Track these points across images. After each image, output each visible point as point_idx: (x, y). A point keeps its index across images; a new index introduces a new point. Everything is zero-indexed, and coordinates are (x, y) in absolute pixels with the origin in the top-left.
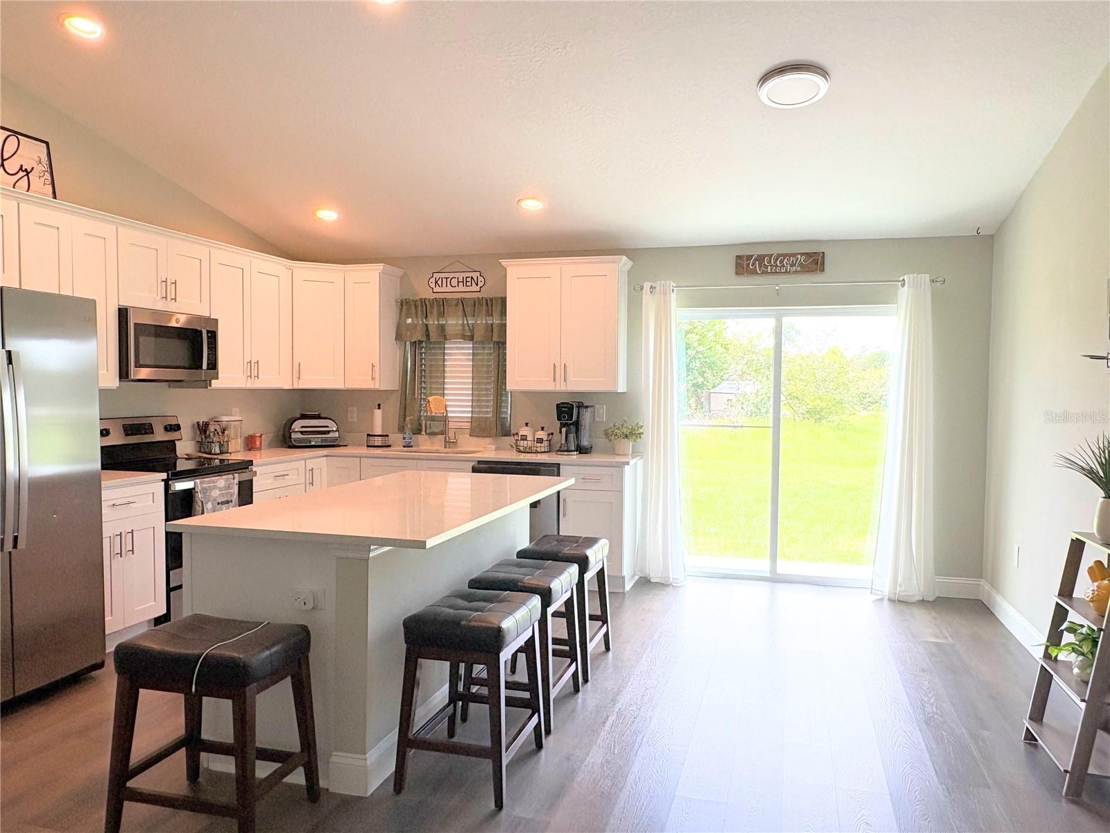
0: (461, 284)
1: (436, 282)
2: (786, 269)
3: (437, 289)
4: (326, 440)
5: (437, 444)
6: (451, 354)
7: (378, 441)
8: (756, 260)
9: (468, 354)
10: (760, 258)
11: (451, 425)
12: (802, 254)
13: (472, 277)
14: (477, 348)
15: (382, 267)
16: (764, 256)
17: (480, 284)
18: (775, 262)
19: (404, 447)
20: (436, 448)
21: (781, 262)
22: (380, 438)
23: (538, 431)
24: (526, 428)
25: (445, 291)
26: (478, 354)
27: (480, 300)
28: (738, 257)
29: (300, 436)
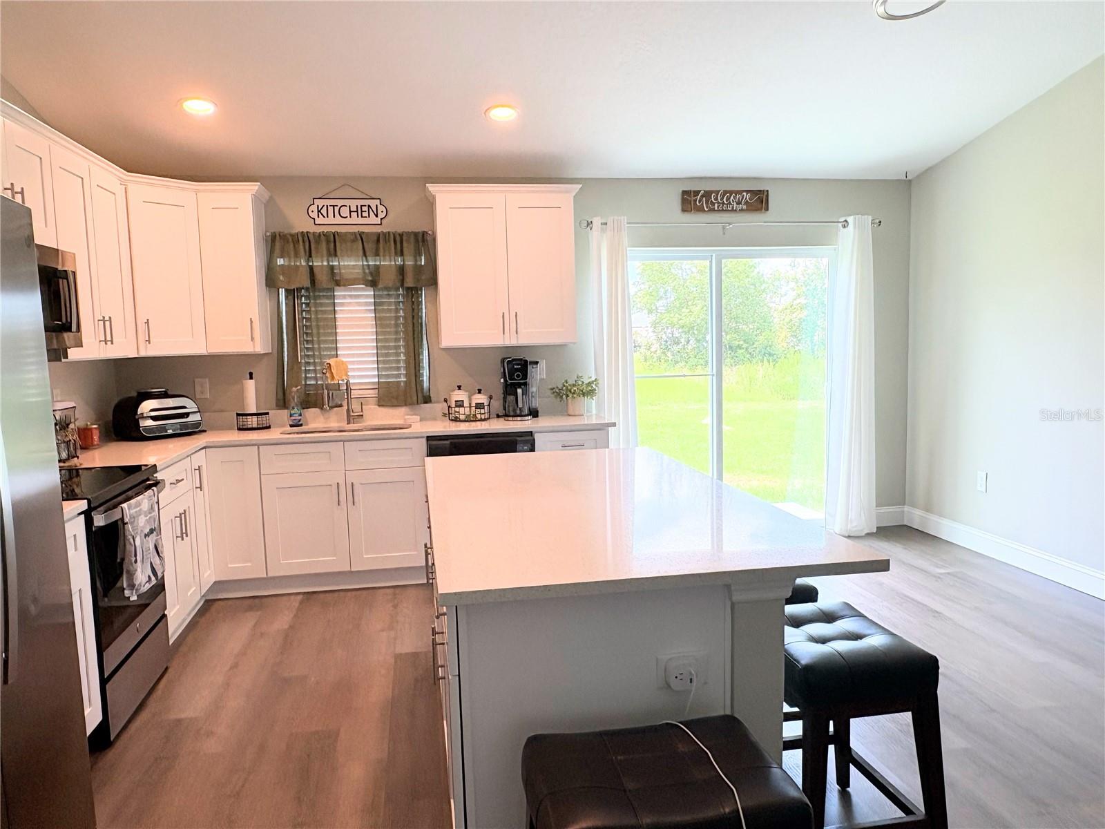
0: (354, 214)
1: (319, 211)
2: (733, 208)
3: (320, 220)
4: (185, 426)
5: (335, 420)
6: (342, 304)
7: (253, 421)
8: (702, 196)
9: (367, 304)
10: (708, 194)
11: (354, 394)
12: (748, 192)
13: (369, 206)
14: (381, 296)
15: (257, 188)
16: (712, 192)
17: (381, 215)
18: (722, 199)
19: (291, 426)
20: (334, 424)
21: (728, 199)
22: (255, 418)
23: (474, 394)
24: (457, 392)
25: (330, 222)
26: (382, 304)
27: (386, 236)
28: (684, 193)
29: (150, 423)
